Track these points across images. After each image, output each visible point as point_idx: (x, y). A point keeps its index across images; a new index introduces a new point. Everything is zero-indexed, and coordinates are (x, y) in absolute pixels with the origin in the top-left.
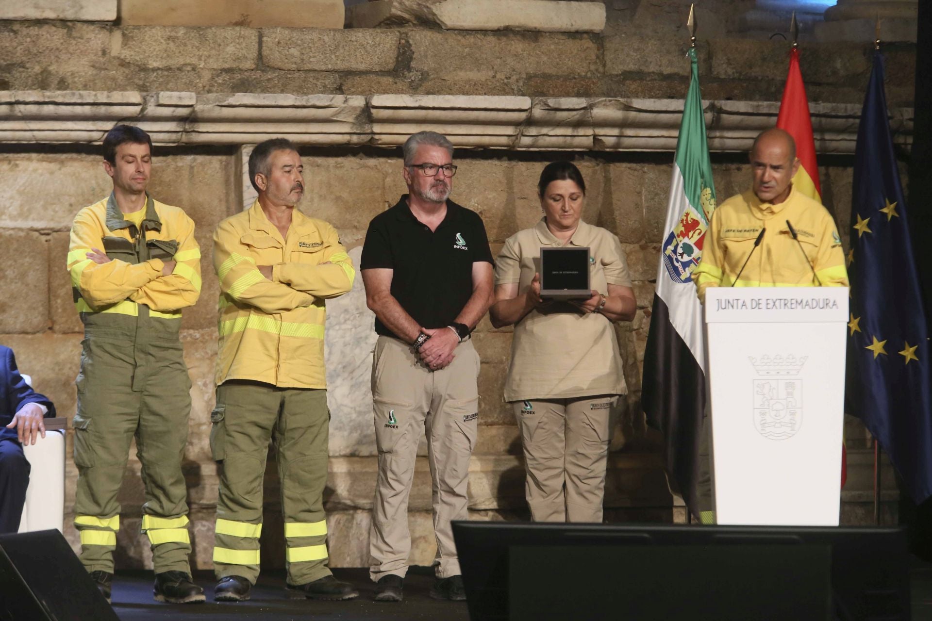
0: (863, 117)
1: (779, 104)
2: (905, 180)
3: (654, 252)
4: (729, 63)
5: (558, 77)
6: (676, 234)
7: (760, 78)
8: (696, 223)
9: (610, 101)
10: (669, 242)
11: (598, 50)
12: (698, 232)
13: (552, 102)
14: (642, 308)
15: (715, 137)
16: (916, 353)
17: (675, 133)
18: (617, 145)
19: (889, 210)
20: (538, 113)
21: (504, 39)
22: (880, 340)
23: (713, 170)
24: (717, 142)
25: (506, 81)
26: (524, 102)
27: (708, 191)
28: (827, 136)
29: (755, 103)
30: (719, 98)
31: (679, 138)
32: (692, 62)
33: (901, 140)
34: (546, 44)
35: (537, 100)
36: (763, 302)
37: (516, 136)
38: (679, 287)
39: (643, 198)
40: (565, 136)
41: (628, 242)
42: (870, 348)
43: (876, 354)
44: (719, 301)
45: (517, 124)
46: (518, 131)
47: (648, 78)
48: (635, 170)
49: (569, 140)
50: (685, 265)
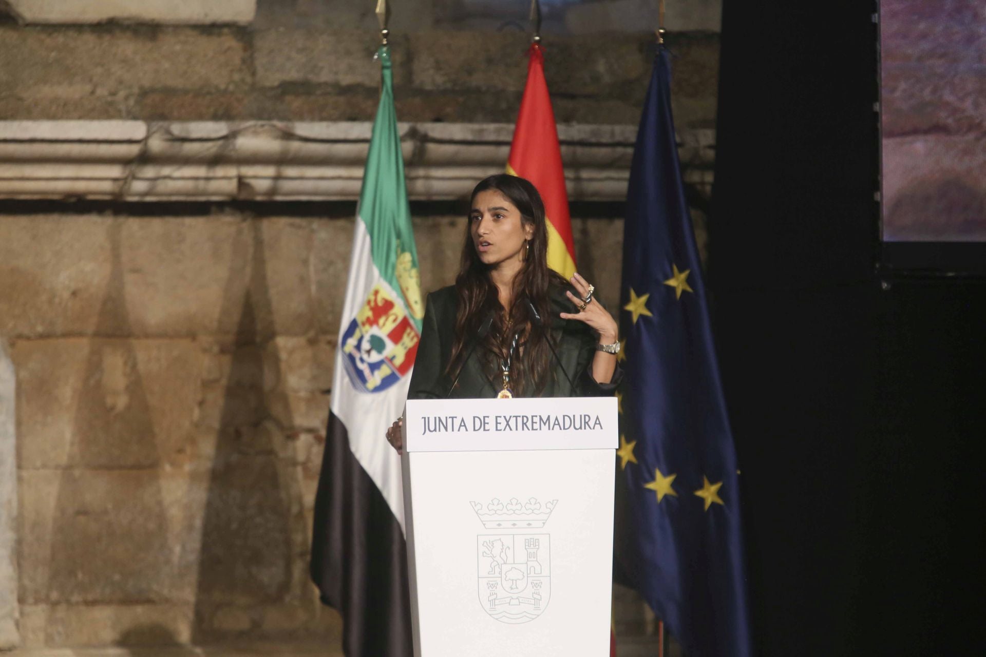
0: (639, 145)
1: (512, 127)
2: (701, 237)
3: (328, 348)
4: (438, 67)
5: (186, 92)
6: (359, 321)
7: (484, 89)
8: (388, 306)
9: (263, 126)
10: (350, 333)
11: (245, 50)
12: (391, 318)
13: (177, 129)
14: (310, 431)
15: (417, 178)
16: (720, 493)
17: (358, 172)
18: (273, 191)
19: (677, 282)
20: (157, 145)
21: (107, 38)
22: (666, 474)
23: (415, 227)
24: (420, 185)
25: (110, 99)
26: (137, 129)
27: (407, 257)
28: (585, 174)
29: (476, 126)
30: (424, 120)
31: (364, 179)
32: (383, 68)
33: (695, 177)
34: (170, 44)
35: (156, 125)
36: (491, 422)
37: (125, 180)
38: (366, 399)
39: (312, 269)
40: (196, 179)
41: (288, 333)
42: (651, 486)
43: (660, 496)
44: (426, 420)
45: (125, 162)
46: (127, 172)
47: (318, 92)
48: (299, 227)
49: (201, 184)
50: (374, 367)
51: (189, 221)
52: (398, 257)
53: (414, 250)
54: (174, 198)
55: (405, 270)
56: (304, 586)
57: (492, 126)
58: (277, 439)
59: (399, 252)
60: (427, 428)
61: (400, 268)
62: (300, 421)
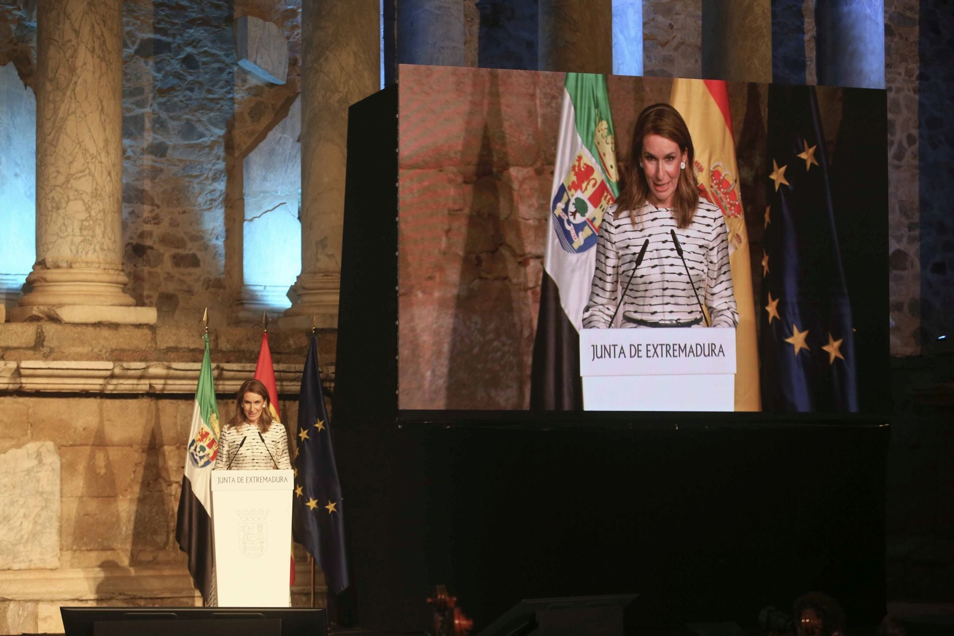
0: (305, 372)
1: (256, 365)
2: (329, 408)
3: (184, 450)
4: (228, 341)
5: (129, 351)
6: (196, 440)
7: (246, 350)
8: (207, 434)
9: (159, 364)
10: (192, 444)
11: (152, 334)
12: (208, 439)
13: (125, 365)
14: (177, 482)
15: (220, 384)
16: (335, 507)
17: (196, 382)
18: (163, 389)
19: (319, 425)
20: (117, 371)
21: (98, 329)
22: (314, 500)
23: (218, 403)
24: (220, 387)
25: (99, 353)
26: (109, 365)
27: (215, 415)
28: (285, 383)
29: (242, 365)
30: (222, 362)
31: (198, 385)
32: (206, 342)
33: (327, 385)
34: (123, 332)
35: (117, 363)
36: (244, 479)
37: (105, 385)
38: (198, 470)
39: (178, 419)
40: (133, 384)
41: (169, 445)
42: (308, 504)
43: (312, 508)
44: (219, 478)
45: (105, 378)
46: (106, 381)
47: (181, 351)
48: (173, 403)
49: (135, 387)
50: (201, 458)
51: (130, 401)
52: (211, 415)
53: (218, 413)
54: (124, 392)
55: (213, 420)
56: (174, 544)
57: (249, 365)
58: (164, 486)
59: (211, 413)
60: (219, 482)
61: (212, 419)
62: (173, 479)
